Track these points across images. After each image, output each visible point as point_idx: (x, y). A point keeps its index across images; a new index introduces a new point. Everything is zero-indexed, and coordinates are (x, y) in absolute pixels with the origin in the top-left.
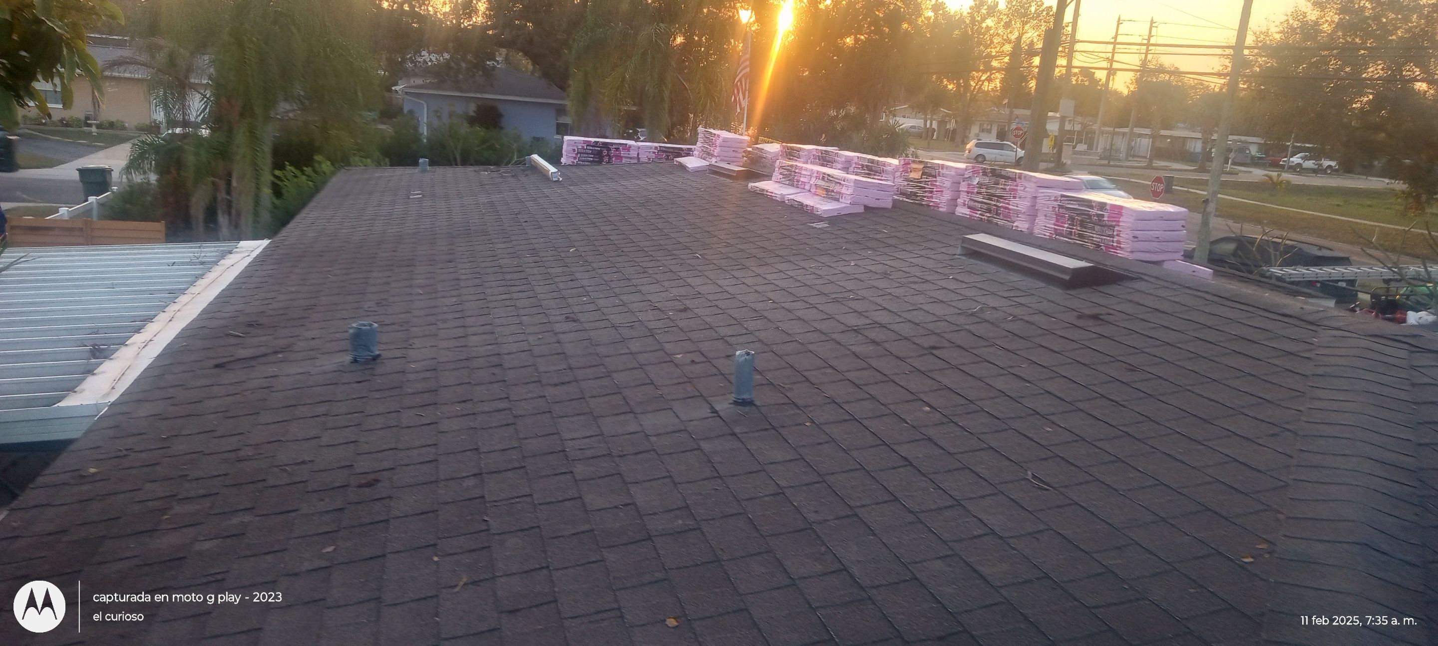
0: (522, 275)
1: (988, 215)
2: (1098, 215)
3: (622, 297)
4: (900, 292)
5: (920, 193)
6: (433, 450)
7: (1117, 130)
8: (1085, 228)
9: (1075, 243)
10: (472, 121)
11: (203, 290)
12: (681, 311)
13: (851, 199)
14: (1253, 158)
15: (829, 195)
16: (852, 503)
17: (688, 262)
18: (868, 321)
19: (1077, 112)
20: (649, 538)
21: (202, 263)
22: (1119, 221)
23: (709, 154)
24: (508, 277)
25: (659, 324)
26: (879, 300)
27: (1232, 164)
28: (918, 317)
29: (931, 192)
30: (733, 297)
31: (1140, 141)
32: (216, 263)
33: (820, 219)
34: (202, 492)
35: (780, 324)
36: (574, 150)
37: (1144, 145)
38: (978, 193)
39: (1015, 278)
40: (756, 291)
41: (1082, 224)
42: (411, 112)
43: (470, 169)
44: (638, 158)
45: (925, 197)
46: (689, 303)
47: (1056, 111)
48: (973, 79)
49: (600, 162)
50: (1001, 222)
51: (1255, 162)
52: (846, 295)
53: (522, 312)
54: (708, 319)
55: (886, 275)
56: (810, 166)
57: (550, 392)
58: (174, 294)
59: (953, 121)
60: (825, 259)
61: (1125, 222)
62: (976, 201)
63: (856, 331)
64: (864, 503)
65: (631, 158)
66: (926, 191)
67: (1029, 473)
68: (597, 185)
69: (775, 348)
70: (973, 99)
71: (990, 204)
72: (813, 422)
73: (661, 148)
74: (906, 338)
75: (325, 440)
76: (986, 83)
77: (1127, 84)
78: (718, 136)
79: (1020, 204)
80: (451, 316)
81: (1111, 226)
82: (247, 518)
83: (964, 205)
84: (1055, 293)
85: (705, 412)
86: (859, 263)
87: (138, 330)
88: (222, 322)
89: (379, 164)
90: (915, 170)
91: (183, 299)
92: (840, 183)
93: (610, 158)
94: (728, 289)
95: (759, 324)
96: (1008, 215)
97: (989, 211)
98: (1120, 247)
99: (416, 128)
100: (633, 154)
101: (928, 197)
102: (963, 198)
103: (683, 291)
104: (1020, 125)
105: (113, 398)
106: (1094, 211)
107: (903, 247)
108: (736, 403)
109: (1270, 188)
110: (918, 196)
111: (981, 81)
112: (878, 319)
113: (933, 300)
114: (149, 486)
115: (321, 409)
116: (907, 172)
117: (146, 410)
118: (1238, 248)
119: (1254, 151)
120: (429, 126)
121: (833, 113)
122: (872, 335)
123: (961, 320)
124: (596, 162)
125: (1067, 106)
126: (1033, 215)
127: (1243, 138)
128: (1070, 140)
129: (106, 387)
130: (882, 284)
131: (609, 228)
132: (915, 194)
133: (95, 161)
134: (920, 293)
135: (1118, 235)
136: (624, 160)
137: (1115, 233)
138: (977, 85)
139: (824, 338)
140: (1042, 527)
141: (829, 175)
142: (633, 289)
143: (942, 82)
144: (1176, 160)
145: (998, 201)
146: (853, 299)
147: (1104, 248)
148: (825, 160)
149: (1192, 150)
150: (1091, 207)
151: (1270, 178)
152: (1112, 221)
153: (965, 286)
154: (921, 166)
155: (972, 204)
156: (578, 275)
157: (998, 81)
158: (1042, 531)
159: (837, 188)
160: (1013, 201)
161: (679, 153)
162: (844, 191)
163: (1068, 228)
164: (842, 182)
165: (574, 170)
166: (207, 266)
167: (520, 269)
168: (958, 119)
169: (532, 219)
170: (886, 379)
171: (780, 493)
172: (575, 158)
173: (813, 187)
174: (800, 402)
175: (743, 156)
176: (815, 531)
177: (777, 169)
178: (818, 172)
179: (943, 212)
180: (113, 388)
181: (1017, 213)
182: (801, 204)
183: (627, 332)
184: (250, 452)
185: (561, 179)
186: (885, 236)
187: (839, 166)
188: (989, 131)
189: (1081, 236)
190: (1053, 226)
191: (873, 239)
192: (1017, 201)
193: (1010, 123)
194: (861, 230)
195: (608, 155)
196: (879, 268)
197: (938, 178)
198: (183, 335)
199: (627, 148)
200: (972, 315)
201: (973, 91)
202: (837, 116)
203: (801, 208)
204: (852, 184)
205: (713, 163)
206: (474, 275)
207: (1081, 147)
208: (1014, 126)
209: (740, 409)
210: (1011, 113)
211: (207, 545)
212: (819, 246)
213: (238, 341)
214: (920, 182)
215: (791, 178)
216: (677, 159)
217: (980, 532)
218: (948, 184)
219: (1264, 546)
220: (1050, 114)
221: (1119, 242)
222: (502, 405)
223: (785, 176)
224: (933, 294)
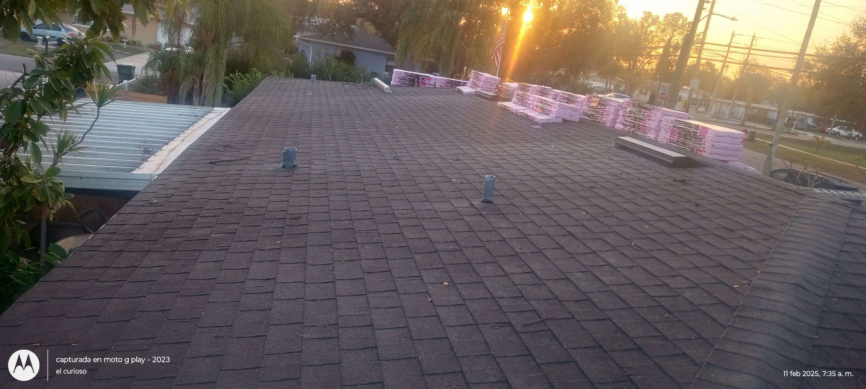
0: (370, 137)
1: (633, 129)
2: (694, 132)
3: (424, 151)
4: (576, 162)
5: (596, 115)
6: (327, 208)
7: (724, 100)
8: (687, 139)
9: (680, 147)
10: (339, 59)
11: (198, 129)
12: (456, 160)
13: (556, 114)
14: (809, 126)
15: (544, 111)
16: (539, 247)
17: (461, 138)
18: (557, 173)
19: (701, 87)
20: (437, 251)
21: (196, 116)
22: (705, 136)
23: (476, 85)
24: (362, 137)
25: (444, 165)
26: (565, 165)
27: (795, 129)
28: (585, 174)
29: (602, 115)
30: (485, 156)
31: (739, 109)
32: (203, 117)
33: (537, 124)
34: (212, 215)
35: (509, 171)
36: (399, 77)
37: (741, 111)
38: (629, 116)
39: (642, 160)
40: (498, 155)
41: (685, 137)
42: (303, 51)
43: (339, 84)
44: (435, 85)
45: (598, 117)
46: (461, 157)
47: (688, 85)
48: (639, 61)
49: (413, 86)
50: (640, 134)
51: (810, 129)
52: (547, 161)
53: (370, 153)
54: (470, 165)
55: (570, 153)
56: (534, 95)
57: (386, 189)
58: (183, 129)
59: (624, 86)
60: (538, 143)
61: (709, 136)
62: (627, 121)
63: (551, 177)
64: (545, 248)
65: (430, 85)
66: (599, 114)
67: (633, 243)
68: (412, 97)
69: (505, 181)
70: (638, 74)
71: (635, 123)
72: (523, 213)
73: (449, 81)
74: (577, 183)
75: (272, 198)
76: (647, 65)
77: (734, 73)
78: (483, 75)
79: (652, 124)
80: (332, 152)
81: (701, 138)
82: (236, 226)
83: (620, 123)
84: (664, 170)
85: (468, 204)
86: (556, 146)
87: (167, 144)
88: (211, 144)
89: (287, 75)
90: (595, 101)
91: (187, 132)
92: (550, 105)
93: (419, 84)
94: (482, 152)
95: (498, 170)
96: (645, 129)
97: (634, 127)
98: (704, 151)
99: (306, 59)
100: (432, 82)
101: (600, 117)
102: (620, 119)
103: (456, 151)
104: (664, 92)
105: (159, 172)
106: (692, 130)
107: (582, 141)
108: (484, 202)
109: (817, 145)
110: (594, 116)
111: (643, 63)
112: (564, 173)
113: (595, 167)
114: (184, 210)
115: (267, 186)
116: (590, 103)
117: (175, 179)
118: (788, 176)
119: (810, 121)
120: (313, 59)
121: (551, 73)
122: (560, 180)
123: (609, 177)
124: (410, 85)
125: (695, 83)
126: (658, 130)
127: (804, 113)
128: (695, 104)
129: (155, 167)
130: (567, 157)
131: (417, 118)
132: (593, 115)
133: (125, 62)
134: (589, 163)
135: (704, 144)
136: (427, 86)
137: (702, 143)
138: (641, 65)
139: (532, 178)
140: (635, 265)
141: (544, 100)
142: (430, 148)
143: (619, 61)
144: (759, 122)
145: (639, 122)
146: (550, 163)
147: (695, 151)
148: (543, 93)
149: (771, 117)
150: (691, 127)
151: (818, 139)
152: (702, 136)
153: (614, 162)
154: (598, 100)
155: (625, 122)
156: (401, 139)
157: (654, 64)
158: (634, 266)
159: (549, 108)
160: (648, 122)
161: (459, 84)
162: (552, 109)
163: (677, 138)
164: (552, 105)
165: (398, 88)
166: (198, 118)
167: (369, 134)
168: (627, 85)
169: (374, 110)
170: (564, 198)
171: (503, 240)
172: (399, 82)
173: (535, 106)
174: (517, 205)
175: (496, 88)
176: (519, 257)
177: (515, 96)
178: (538, 98)
179: (608, 126)
180: (158, 168)
181: (650, 129)
182: (527, 115)
183: (427, 167)
184: (234, 200)
185: (391, 92)
186: (573, 135)
187: (551, 97)
188: (645, 94)
189: (684, 143)
190: (669, 137)
191: (565, 136)
192: (650, 122)
193: (658, 91)
194: (560, 131)
195: (418, 82)
196: (567, 150)
197: (607, 107)
198: (190, 148)
199: (429, 79)
200: (616, 175)
201: (638, 68)
202: (553, 75)
203: (527, 118)
204: (557, 106)
205: (478, 90)
206: (344, 135)
207: (701, 109)
208: (660, 92)
209: (485, 205)
210: (660, 84)
211: (217, 235)
212: (535, 137)
213: (221, 153)
214: (597, 109)
215: (522, 101)
216: (458, 87)
217: (603, 264)
218: (612, 110)
219: (746, 282)
220: (685, 87)
221: (704, 148)
222: (361, 192)
223: (519, 100)
224: (595, 164)
